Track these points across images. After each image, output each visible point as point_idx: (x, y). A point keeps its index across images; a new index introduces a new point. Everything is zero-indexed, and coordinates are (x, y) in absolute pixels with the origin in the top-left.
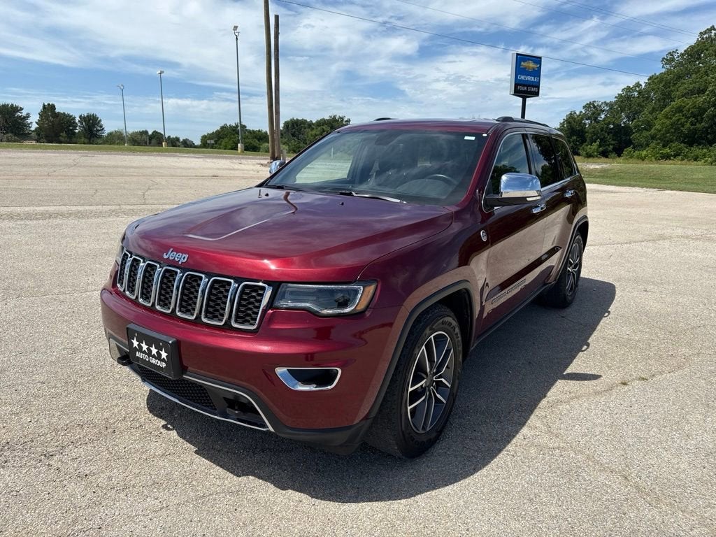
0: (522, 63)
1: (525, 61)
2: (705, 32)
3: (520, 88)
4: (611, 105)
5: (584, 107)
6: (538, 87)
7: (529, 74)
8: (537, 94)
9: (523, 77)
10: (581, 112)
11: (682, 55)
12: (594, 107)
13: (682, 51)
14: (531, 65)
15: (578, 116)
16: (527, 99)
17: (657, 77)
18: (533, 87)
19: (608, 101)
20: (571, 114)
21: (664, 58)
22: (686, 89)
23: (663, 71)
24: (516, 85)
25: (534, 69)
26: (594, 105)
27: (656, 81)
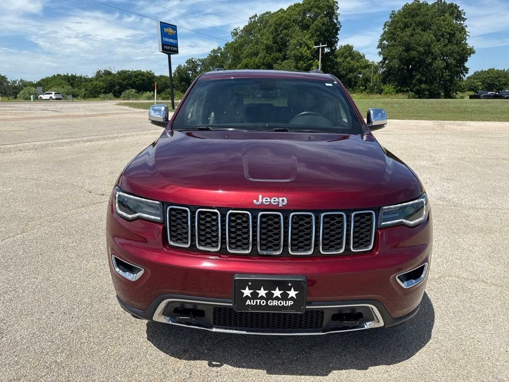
0: (165, 29)
1: (166, 28)
2: (252, 18)
3: (166, 47)
4: (203, 61)
5: (186, 62)
6: (177, 47)
7: (170, 37)
8: (176, 52)
9: (167, 40)
10: (184, 66)
11: (242, 31)
12: (193, 62)
13: (241, 28)
14: (171, 31)
15: (184, 68)
16: (171, 55)
17: (230, 44)
18: (174, 47)
19: (200, 58)
20: (179, 67)
21: (232, 32)
22: (247, 52)
23: (233, 40)
24: (163, 45)
25: (172, 34)
26: (192, 60)
27: (230, 46)
